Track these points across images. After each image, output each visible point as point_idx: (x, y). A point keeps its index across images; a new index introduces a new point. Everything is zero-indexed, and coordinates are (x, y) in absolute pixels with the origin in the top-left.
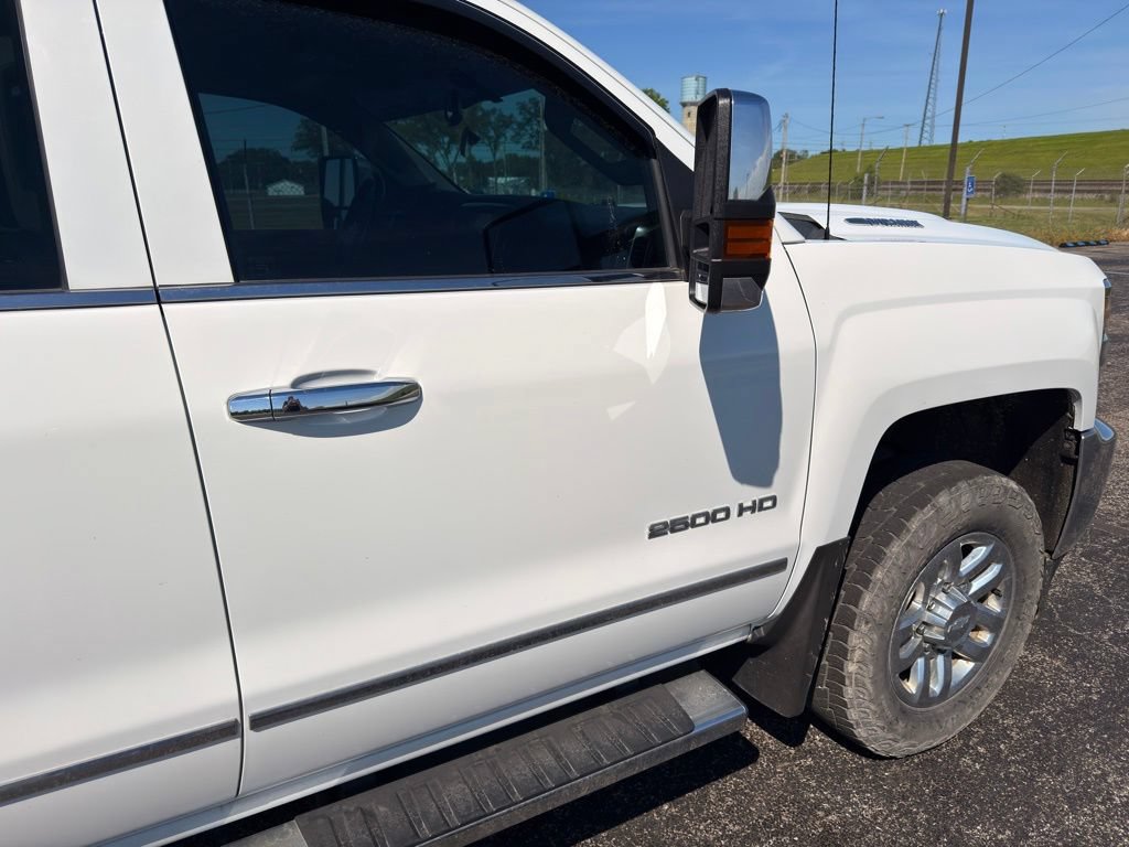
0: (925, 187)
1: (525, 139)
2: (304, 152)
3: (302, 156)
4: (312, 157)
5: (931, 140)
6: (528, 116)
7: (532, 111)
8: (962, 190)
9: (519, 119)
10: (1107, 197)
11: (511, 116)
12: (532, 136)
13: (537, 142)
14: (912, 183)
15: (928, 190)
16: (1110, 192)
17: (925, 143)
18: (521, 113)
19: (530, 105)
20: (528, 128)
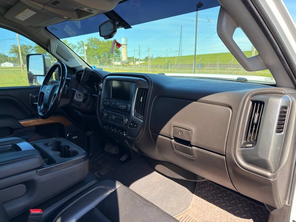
0: (184, 66)
1: (80, 51)
2: (13, 54)
3: (13, 55)
4: (16, 56)
5: (181, 54)
6: (80, 46)
7: (82, 44)
8: (192, 67)
9: (78, 46)
10: (223, 68)
11: (76, 45)
12: (81, 51)
13: (84, 52)
14: (181, 65)
15: (185, 66)
16: (224, 67)
17: (180, 55)
18: (78, 45)
19: (81, 43)
20: (80, 48)
